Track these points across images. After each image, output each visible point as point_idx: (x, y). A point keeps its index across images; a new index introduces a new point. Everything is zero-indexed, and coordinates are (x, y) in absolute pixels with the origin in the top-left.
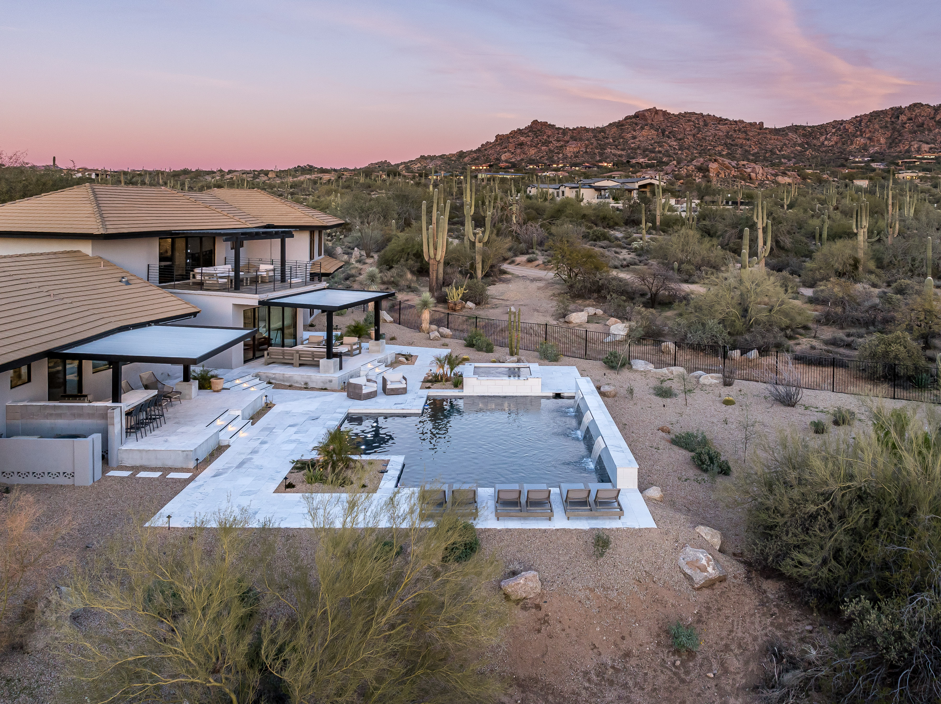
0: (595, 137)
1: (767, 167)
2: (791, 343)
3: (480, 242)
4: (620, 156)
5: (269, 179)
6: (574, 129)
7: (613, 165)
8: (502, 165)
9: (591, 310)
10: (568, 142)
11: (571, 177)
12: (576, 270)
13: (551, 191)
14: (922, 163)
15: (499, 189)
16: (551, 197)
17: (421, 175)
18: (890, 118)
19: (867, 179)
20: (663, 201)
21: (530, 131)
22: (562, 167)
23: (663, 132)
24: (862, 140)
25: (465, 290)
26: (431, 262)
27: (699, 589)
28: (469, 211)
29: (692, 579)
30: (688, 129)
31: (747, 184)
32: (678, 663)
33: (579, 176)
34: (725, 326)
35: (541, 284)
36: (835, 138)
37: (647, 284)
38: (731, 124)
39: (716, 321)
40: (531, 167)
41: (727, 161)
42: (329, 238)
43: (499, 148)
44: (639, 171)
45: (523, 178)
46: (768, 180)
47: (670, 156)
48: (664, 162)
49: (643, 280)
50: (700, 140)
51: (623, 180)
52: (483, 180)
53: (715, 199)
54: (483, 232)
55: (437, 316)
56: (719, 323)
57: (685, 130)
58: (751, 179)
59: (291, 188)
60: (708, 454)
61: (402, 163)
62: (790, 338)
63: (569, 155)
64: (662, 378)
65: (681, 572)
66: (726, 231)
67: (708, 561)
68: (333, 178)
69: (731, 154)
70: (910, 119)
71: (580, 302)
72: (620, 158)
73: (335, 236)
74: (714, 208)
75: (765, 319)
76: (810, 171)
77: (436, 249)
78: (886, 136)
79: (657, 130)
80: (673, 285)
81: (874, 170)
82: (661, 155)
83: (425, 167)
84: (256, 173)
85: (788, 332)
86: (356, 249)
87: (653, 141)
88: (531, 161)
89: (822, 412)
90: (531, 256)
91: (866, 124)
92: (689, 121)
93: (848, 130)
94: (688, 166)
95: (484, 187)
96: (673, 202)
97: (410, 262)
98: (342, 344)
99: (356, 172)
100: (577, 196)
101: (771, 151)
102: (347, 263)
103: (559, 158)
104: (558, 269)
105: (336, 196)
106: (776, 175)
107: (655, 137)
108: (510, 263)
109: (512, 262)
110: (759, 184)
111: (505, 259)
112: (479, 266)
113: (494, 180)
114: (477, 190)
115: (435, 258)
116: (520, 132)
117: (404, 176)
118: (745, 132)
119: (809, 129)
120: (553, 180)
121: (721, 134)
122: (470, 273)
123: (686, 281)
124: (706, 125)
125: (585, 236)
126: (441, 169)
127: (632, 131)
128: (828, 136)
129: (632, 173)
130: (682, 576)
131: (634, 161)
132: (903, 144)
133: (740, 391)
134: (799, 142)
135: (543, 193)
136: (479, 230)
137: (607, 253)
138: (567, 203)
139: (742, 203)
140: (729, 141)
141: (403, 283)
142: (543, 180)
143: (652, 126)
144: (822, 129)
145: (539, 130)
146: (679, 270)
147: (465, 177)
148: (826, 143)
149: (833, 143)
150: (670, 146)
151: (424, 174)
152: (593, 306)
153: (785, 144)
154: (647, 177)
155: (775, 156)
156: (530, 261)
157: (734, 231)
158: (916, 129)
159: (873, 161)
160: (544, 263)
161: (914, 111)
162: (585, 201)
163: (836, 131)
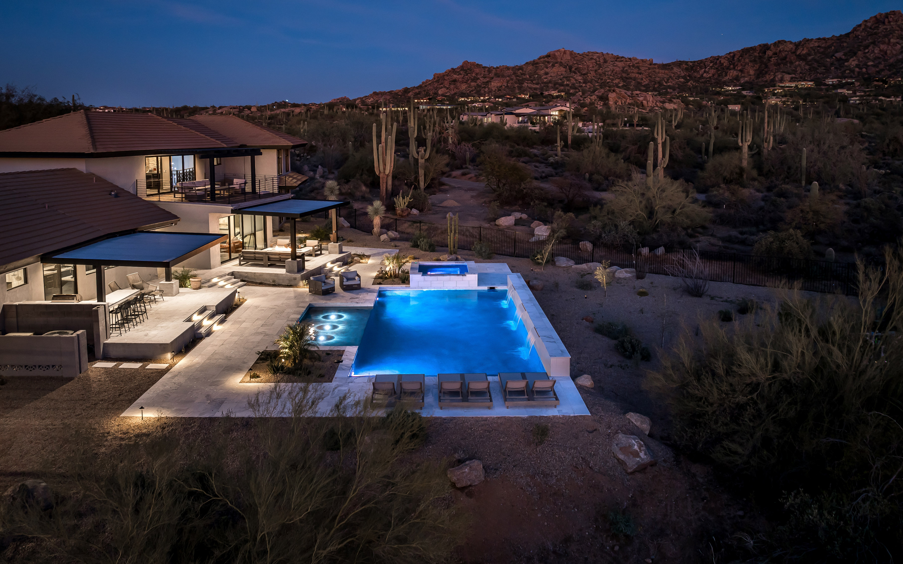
0: (514, 73)
1: (656, 95)
2: (692, 240)
3: (422, 159)
4: (535, 89)
5: (252, 112)
6: (497, 68)
7: (530, 97)
8: (439, 98)
9: (518, 215)
10: (493, 78)
11: (495, 106)
12: (504, 181)
13: (479, 117)
14: (784, 90)
15: (437, 117)
16: (479, 123)
17: (373, 108)
18: (759, 53)
19: (739, 104)
20: (573, 124)
21: (461, 70)
22: (488, 99)
23: (571, 68)
24: (735, 72)
25: (410, 199)
26: (381, 175)
27: (632, 473)
28: (413, 133)
29: (626, 464)
30: (591, 66)
31: (640, 110)
32: (617, 548)
33: (502, 106)
34: (634, 227)
35: (474, 194)
36: (712, 71)
37: (565, 191)
38: (626, 61)
39: (627, 222)
40: (463, 99)
41: (623, 92)
42: (298, 158)
43: (436, 84)
44: (551, 101)
45: (456, 109)
46: (657, 106)
47: (576, 88)
48: (571, 94)
49: (561, 189)
50: (600, 75)
51: (539, 108)
52: (424, 110)
53: (615, 122)
54: (425, 151)
55: (387, 221)
56: (630, 225)
57: (588, 66)
58: (643, 106)
59: (269, 119)
60: (631, 342)
61: (358, 99)
62: (691, 236)
63: (494, 89)
64: (582, 273)
65: (614, 457)
66: (628, 147)
67: (640, 446)
68: (303, 111)
69: (626, 86)
70: (775, 54)
71: (507, 208)
72: (535, 91)
73: (303, 156)
74: (615, 129)
75: (669, 220)
76: (691, 99)
77: (385, 165)
78: (755, 68)
79: (565, 67)
80: (586, 193)
81: (745, 96)
82: (569, 88)
83: (377, 101)
84: (241, 108)
85: (689, 231)
86: (320, 167)
87: (562, 77)
88: (463, 95)
89: (726, 301)
90: (465, 170)
91: (738, 59)
92: (592, 59)
93: (723, 64)
94: (592, 96)
95: (426, 115)
96: (580, 125)
97: (365, 177)
98: (305, 246)
99: (321, 107)
100: (502, 120)
101: (659, 83)
102: (312, 179)
103: (485, 92)
104: (488, 180)
105: (304, 124)
106: (664, 102)
107: (564, 73)
108: (447, 177)
109: (449, 176)
110: (650, 110)
111: (443, 173)
112: (422, 179)
113: (433, 110)
114: (419, 119)
115: (384, 172)
116: (453, 70)
117: (360, 109)
118: (638, 67)
119: (691, 64)
120: (481, 109)
121: (618, 69)
122: (414, 184)
123: (597, 189)
124: (605, 61)
125: (510, 154)
126: (390, 103)
127: (545, 69)
128: (707, 70)
129: (545, 103)
130: (616, 461)
131: (546, 93)
132: (769, 75)
133: (652, 283)
134: (683, 75)
135: (473, 120)
136: (422, 150)
137: (529, 167)
138: (492, 126)
139: (638, 125)
140: (624, 75)
141: (358, 194)
142: (473, 110)
143: (561, 64)
144: (701, 64)
145: (468, 69)
146: (590, 180)
147: (409, 108)
148: (705, 75)
149: (711, 75)
150: (576, 80)
151: (376, 106)
152: (518, 211)
153: (671, 77)
154: (558, 105)
155: (662, 87)
156: (464, 174)
157: (634, 147)
158: (779, 61)
159: (743, 89)
160: (476, 176)
161: (778, 47)
162: (507, 125)
163: (713, 65)
